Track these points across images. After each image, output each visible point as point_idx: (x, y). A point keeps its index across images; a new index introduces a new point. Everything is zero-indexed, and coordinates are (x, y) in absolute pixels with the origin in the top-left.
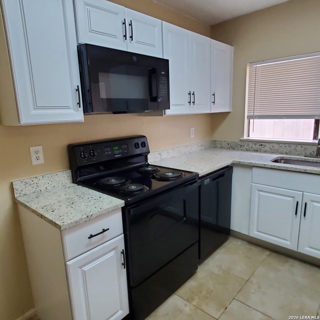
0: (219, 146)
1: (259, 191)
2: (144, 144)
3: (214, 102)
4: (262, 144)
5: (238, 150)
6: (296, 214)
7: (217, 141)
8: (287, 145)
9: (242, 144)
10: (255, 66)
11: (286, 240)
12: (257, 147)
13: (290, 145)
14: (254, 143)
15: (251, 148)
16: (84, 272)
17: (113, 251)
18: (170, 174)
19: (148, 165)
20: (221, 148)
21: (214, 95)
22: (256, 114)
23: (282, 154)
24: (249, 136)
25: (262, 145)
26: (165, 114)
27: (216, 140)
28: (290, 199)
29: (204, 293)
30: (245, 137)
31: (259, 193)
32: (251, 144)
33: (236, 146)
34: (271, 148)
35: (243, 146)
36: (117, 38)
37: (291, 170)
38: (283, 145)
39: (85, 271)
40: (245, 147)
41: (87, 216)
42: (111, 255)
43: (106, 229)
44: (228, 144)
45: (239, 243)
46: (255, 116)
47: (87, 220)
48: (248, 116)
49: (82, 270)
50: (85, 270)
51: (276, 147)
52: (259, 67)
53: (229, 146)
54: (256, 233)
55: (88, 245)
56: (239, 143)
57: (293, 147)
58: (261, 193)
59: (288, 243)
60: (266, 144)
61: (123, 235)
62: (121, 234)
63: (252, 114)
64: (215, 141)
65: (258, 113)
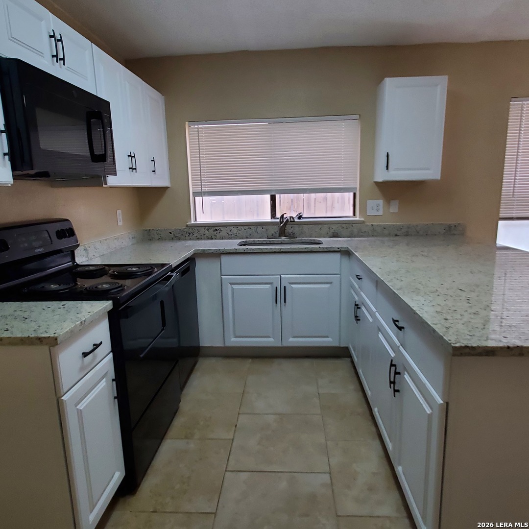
0: (157, 237)
1: (231, 284)
2: (71, 232)
3: (154, 171)
4: (217, 228)
5: (186, 239)
6: (276, 303)
7: (153, 230)
8: (246, 227)
9: (191, 231)
10: (197, 126)
11: (269, 337)
12: (212, 232)
13: (250, 227)
14: (206, 228)
15: (203, 236)
16: (80, 412)
17: (104, 380)
18: (134, 269)
19: (78, 265)
20: (160, 239)
21: (154, 161)
22: (205, 189)
23: (242, 238)
24: (196, 220)
25: (216, 230)
26: (106, 184)
27: (151, 228)
28: (268, 286)
29: (202, 423)
30: (193, 222)
31: (232, 287)
32: (202, 230)
33: (182, 235)
34: (228, 232)
35: (191, 234)
36: (43, 57)
37: (267, 251)
38: (242, 227)
39: (81, 410)
40: (195, 235)
41: (81, 322)
42: (103, 385)
43: (98, 343)
44: (171, 233)
45: (213, 361)
46: (204, 192)
47: (81, 328)
48: (193, 192)
49: (77, 409)
50: (81, 408)
51: (235, 230)
52: (201, 128)
53: (172, 235)
54: (233, 339)
55: (82, 369)
56: (186, 230)
57: (254, 228)
58: (234, 286)
59: (271, 339)
60: (222, 229)
61: (111, 354)
62: (109, 353)
63: (199, 190)
64: (150, 230)
65: (206, 189)
